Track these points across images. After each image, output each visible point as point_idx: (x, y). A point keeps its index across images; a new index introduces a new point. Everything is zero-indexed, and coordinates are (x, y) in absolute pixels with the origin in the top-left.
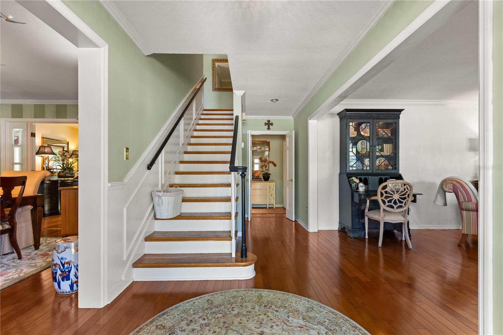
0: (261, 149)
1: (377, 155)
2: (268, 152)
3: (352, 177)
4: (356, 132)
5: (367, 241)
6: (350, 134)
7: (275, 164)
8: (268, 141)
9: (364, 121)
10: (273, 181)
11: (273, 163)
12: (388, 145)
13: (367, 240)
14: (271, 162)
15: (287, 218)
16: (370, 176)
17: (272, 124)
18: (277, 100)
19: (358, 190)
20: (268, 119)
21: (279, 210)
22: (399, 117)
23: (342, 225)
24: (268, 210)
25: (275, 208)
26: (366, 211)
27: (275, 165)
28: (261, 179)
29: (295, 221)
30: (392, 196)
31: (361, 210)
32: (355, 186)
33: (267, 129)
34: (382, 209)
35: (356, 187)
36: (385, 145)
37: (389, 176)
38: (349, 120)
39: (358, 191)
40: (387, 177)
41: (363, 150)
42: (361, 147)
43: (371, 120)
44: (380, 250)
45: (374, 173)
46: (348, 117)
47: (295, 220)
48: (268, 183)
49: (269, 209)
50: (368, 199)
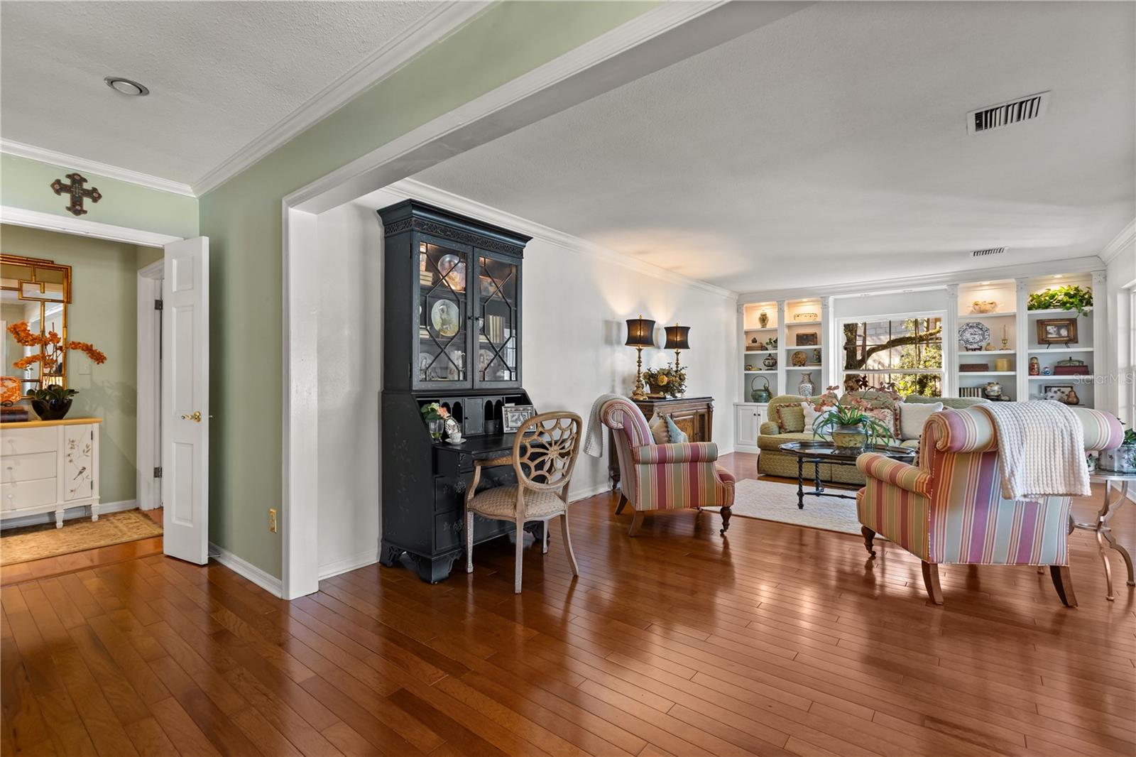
0: (20, 289)
1: (481, 342)
2: (62, 305)
3: (430, 402)
4: (431, 274)
5: (470, 578)
6: (421, 277)
7: (99, 353)
8: (60, 260)
9: (454, 246)
10: (85, 417)
11: (89, 349)
12: (498, 318)
13: (472, 575)
14: (76, 346)
15: (168, 557)
16: (466, 399)
17: (95, 195)
18: (142, 91)
19: (447, 440)
20: (73, 169)
21: (120, 525)
22: (522, 255)
23: (395, 546)
24: (62, 535)
25: (101, 517)
26: (471, 495)
27: (98, 358)
28: (25, 413)
29: (212, 562)
30: (545, 451)
31: (456, 497)
32: (440, 430)
33: (68, 209)
34: (521, 489)
35: (442, 432)
36: (491, 317)
37: (504, 396)
38: (419, 234)
39: (449, 444)
40: (500, 398)
41: (445, 327)
42: (441, 318)
43: (469, 247)
44: (519, 600)
45: (476, 390)
46: (415, 226)
47: (210, 559)
48: (61, 427)
49: (67, 529)
50: (480, 465)
